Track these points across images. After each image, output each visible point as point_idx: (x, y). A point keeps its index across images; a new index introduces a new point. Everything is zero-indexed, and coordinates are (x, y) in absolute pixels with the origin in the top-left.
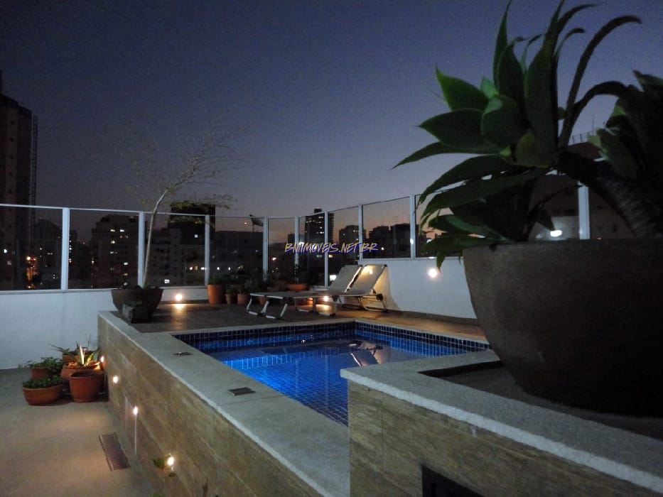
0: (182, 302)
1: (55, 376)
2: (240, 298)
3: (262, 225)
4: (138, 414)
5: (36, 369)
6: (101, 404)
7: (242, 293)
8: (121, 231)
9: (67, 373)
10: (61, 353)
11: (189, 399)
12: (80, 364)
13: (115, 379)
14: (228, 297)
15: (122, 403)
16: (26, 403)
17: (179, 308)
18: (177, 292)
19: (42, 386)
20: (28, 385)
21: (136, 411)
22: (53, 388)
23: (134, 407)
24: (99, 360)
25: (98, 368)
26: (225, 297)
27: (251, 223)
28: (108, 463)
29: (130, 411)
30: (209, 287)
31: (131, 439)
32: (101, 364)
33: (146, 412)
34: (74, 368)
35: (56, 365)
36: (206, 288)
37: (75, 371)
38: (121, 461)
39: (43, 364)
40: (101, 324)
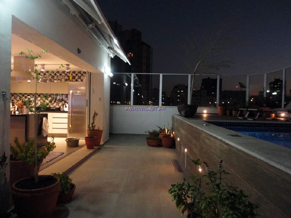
0: (207, 114)
1: (157, 137)
2: (234, 113)
3: (246, 88)
4: (187, 152)
5: (150, 133)
6: (173, 150)
7: (235, 110)
8: (182, 91)
9: (161, 136)
10: (159, 129)
11: (209, 139)
12: (166, 134)
13: (178, 139)
14: (228, 112)
15: (180, 148)
16: (147, 145)
17: (205, 115)
18: (205, 109)
19: (152, 140)
20: (147, 139)
21: (186, 150)
22: (156, 141)
23: (185, 149)
24: (172, 133)
25: (172, 136)
26: (226, 112)
27: (240, 86)
28: (175, 170)
29: (184, 151)
30: (219, 107)
31: (184, 162)
32: (173, 135)
33: (190, 150)
34: (164, 135)
35: (157, 133)
36: (217, 108)
37: (163, 136)
38: (180, 170)
39: (153, 132)
40: (173, 118)
